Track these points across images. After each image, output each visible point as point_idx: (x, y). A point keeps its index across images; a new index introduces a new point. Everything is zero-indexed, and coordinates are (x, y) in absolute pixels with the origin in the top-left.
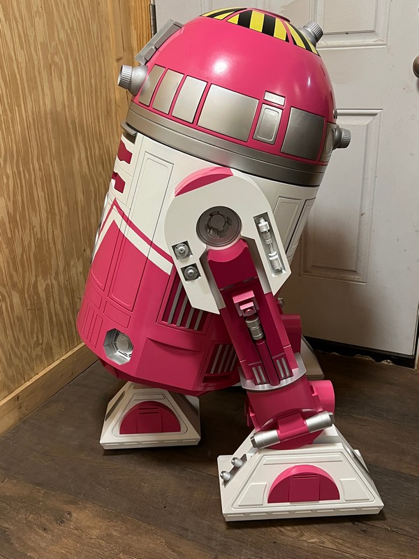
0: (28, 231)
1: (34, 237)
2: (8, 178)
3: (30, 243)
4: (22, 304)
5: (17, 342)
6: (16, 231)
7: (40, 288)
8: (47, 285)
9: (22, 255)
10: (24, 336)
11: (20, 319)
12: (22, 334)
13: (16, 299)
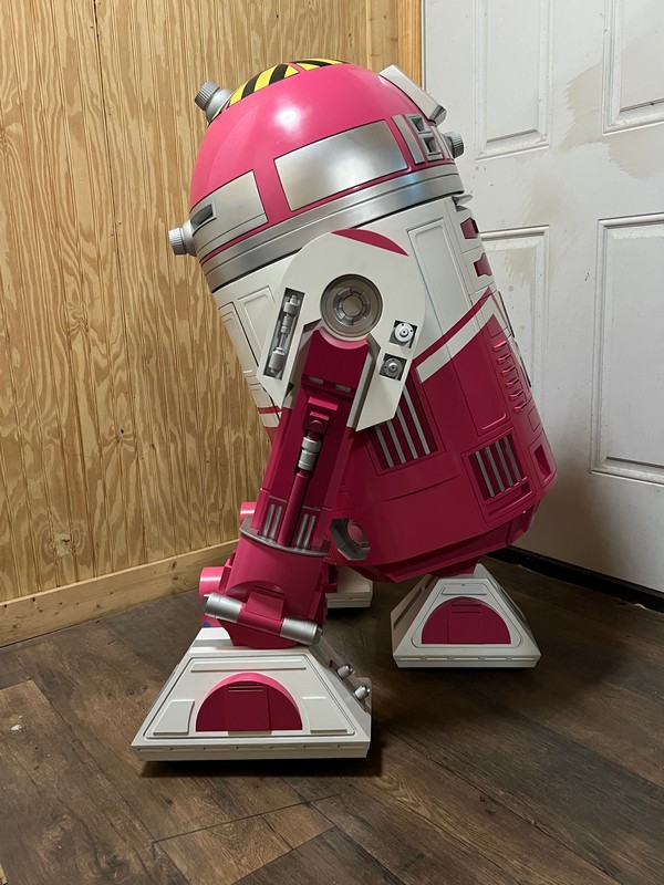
0: (217, 366)
1: (226, 375)
2: (196, 299)
3: (218, 381)
4: (199, 452)
5: (186, 498)
6: (201, 363)
7: (226, 440)
8: (238, 438)
9: (206, 393)
10: (197, 492)
11: (193, 470)
12: (194, 489)
13: (191, 443)
